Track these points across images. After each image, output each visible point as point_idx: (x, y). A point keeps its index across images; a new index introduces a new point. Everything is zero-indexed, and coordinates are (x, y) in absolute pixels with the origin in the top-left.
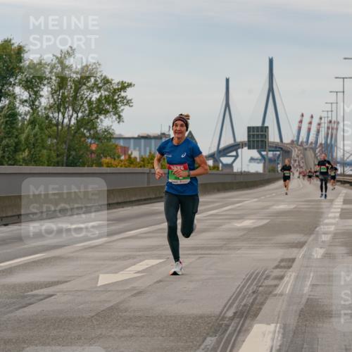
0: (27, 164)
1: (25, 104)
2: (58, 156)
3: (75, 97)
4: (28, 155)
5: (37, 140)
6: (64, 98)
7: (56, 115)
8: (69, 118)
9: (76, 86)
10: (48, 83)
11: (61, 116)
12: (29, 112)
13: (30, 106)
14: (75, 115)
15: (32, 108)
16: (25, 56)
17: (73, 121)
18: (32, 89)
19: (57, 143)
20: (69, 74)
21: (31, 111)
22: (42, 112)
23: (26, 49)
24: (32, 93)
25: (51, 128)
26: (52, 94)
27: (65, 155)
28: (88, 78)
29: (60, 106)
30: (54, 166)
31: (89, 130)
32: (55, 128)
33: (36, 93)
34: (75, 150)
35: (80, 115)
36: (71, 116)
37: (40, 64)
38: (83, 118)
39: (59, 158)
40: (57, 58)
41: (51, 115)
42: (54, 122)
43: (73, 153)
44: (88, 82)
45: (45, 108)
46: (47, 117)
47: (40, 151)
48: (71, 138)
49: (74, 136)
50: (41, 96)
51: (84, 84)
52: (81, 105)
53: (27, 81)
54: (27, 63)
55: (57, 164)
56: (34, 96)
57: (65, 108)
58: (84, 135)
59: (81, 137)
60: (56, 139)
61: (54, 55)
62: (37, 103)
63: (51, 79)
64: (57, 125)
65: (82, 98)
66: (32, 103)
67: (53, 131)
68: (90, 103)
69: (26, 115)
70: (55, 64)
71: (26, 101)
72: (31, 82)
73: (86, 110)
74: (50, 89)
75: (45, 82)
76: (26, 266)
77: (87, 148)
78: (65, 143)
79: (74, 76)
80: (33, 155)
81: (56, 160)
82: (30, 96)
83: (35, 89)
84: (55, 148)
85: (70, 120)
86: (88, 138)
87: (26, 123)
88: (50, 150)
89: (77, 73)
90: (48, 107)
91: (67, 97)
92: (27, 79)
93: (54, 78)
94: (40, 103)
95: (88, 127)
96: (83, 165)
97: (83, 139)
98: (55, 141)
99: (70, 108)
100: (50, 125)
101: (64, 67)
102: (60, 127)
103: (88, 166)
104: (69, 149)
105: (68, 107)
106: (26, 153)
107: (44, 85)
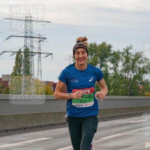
0: (113, 95)
1: (112, 69)
2: (126, 91)
3: (133, 67)
4: (113, 91)
5: (118, 85)
6: (128, 66)
7: (125, 74)
8: (130, 75)
9: (133, 61)
10: (122, 60)
11: (127, 74)
12: (113, 73)
13: (114, 70)
14: (133, 74)
15: (115, 71)
16: (112, 49)
17: (132, 77)
18: (115, 63)
19: (125, 86)
20: (130, 57)
21: (114, 72)
22: (119, 73)
23: (112, 46)
24: (115, 65)
25: (123, 79)
26: (123, 65)
27: (129, 91)
28: (138, 58)
29: (126, 70)
30: (124, 96)
31: (139, 80)
32: (124, 80)
33: (116, 65)
34: (133, 89)
35: (135, 74)
36: (131, 75)
37: (118, 52)
38: (136, 76)
39: (127, 92)
40: (125, 50)
41: (123, 74)
42: (124, 77)
43: (132, 90)
44: (139, 60)
45: (120, 71)
46: (121, 75)
47: (119, 89)
48: (131, 84)
49: (133, 83)
50: (118, 66)
51: (137, 61)
52: (136, 70)
53: (112, 60)
54: (112, 52)
55: (126, 95)
56: (115, 66)
57: (129, 71)
58: (137, 82)
59: (136, 83)
60: (125, 84)
61: (124, 49)
62: (117, 69)
63: (123, 59)
64: (125, 78)
65: (136, 67)
66: (115, 69)
67: (124, 81)
68: (139, 69)
69: (112, 74)
70: (124, 52)
71: (112, 68)
72: (114, 60)
73: (137, 72)
74: (122, 63)
75: (120, 60)
76: (114, 139)
77: (138, 88)
78: (129, 86)
79: (132, 57)
80: (116, 91)
81: (125, 93)
82: (114, 66)
83: (116, 63)
84: (125, 88)
85: (131, 76)
86: (139, 84)
87: (112, 77)
88: (123, 89)
89: (134, 56)
90: (121, 70)
91: (130, 66)
92: (112, 59)
93: (124, 58)
94: (118, 69)
95: (139, 79)
96: (137, 95)
97: (136, 84)
98: (125, 85)
99: (131, 71)
100: (123, 78)
101: (128, 53)
102: (127, 79)
103: (139, 96)
104: (131, 89)
105: (130, 71)
106: (113, 90)
107: (120, 61)
